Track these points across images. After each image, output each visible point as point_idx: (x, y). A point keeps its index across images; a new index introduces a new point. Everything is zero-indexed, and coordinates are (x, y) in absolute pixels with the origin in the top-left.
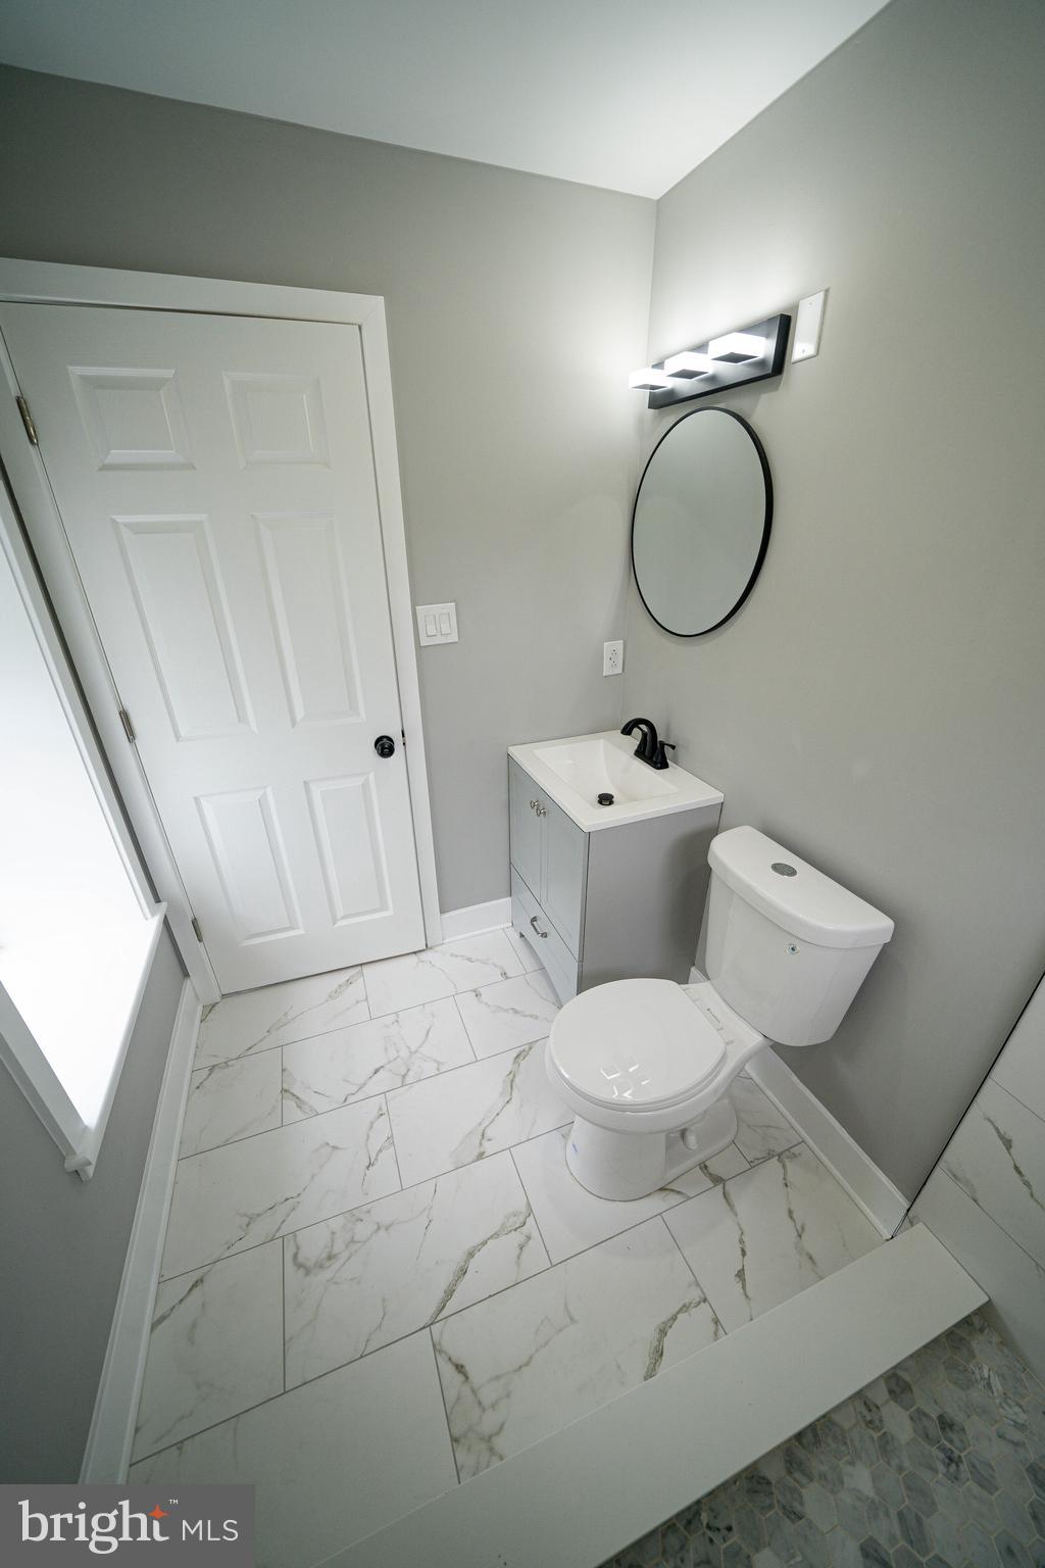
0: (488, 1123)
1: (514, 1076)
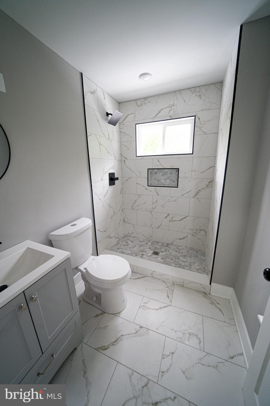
0: (132, 335)
1: (114, 342)
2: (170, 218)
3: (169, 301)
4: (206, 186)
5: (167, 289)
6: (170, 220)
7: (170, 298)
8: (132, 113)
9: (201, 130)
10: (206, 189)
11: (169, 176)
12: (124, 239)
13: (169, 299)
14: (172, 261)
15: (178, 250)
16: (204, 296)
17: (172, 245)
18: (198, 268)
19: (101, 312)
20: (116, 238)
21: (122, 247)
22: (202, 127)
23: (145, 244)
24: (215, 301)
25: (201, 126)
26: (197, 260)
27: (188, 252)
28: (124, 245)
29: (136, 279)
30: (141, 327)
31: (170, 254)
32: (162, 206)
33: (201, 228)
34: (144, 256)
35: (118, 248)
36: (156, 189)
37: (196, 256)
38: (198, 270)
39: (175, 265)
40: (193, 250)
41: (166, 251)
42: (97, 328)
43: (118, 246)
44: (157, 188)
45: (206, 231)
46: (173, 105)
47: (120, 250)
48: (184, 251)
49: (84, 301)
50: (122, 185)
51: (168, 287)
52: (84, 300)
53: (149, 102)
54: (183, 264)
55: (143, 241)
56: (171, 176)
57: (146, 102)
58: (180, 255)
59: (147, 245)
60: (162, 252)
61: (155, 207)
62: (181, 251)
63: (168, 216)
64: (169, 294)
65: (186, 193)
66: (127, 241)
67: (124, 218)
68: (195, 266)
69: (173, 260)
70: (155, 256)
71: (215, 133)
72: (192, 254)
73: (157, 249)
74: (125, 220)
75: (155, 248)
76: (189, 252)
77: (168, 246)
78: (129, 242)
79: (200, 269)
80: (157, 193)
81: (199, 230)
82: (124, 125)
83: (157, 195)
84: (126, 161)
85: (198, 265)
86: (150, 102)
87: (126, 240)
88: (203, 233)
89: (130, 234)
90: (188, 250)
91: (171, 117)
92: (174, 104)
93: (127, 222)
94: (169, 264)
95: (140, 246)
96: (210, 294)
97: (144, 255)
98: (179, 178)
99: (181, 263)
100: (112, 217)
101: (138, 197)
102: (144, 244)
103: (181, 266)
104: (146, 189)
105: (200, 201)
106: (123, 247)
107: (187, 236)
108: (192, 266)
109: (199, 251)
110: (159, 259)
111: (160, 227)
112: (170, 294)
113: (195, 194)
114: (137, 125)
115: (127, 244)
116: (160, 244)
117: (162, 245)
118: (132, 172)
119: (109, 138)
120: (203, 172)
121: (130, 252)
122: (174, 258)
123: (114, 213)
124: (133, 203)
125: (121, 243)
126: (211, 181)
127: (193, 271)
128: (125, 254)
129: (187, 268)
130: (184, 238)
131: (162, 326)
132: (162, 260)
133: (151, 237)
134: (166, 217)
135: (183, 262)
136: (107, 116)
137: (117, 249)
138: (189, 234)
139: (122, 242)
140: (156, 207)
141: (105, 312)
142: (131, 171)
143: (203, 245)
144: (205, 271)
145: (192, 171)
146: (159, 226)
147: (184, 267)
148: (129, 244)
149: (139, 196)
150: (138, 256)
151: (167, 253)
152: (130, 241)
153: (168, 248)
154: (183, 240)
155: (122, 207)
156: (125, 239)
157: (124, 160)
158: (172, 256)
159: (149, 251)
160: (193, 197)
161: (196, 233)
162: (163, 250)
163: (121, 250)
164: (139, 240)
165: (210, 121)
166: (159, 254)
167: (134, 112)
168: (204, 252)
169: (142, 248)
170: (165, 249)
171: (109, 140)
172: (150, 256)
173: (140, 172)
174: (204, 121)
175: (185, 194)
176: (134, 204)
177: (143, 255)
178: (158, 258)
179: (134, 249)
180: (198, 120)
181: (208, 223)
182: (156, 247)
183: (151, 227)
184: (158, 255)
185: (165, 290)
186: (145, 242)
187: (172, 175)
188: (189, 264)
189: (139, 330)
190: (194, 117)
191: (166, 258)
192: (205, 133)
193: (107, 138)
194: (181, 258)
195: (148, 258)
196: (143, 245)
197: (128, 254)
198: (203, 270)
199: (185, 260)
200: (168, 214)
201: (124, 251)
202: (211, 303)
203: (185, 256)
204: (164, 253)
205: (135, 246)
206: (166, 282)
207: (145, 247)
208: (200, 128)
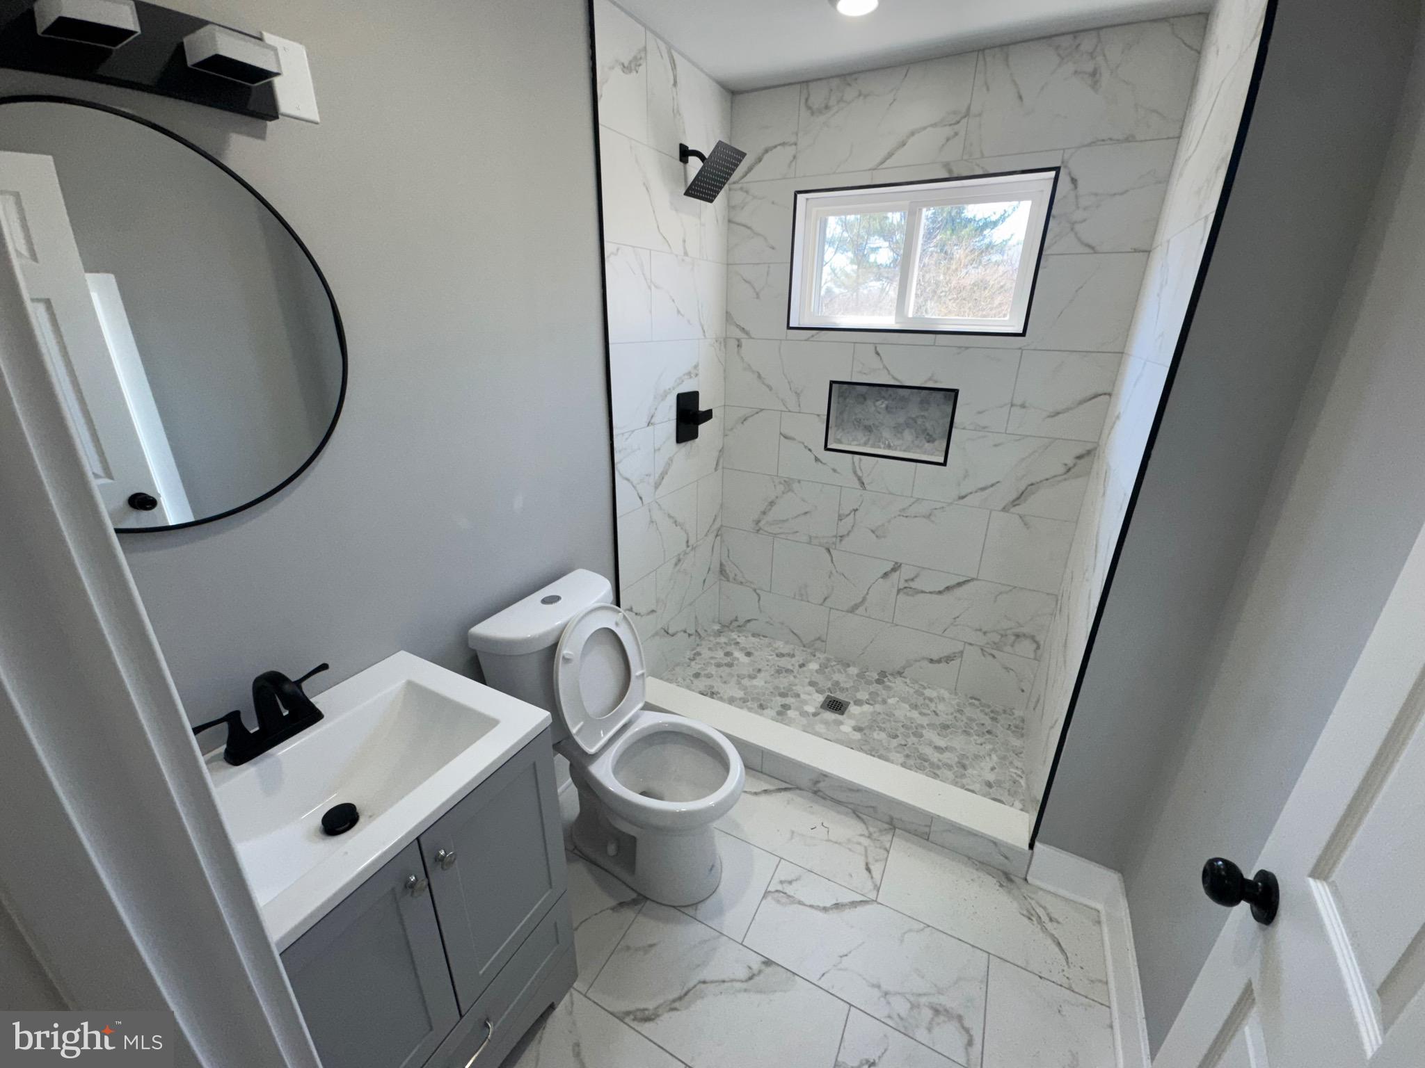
0: (737, 983)
1: (674, 1001)
2: (902, 581)
3: (870, 885)
4: (1063, 470)
5: (866, 842)
6: (901, 587)
7: (877, 873)
8: (783, 144)
9: (1076, 234)
10: (1060, 481)
11: (913, 416)
12: (718, 640)
13: (872, 878)
14: (895, 742)
15: (920, 701)
16: (1001, 886)
17: (899, 680)
18: (991, 777)
19: (634, 895)
20: (690, 635)
21: (712, 670)
22: (1085, 220)
23: (797, 665)
24: (1044, 908)
25: (1078, 215)
26: (989, 747)
27: (958, 715)
28: (718, 665)
29: (756, 794)
30: (768, 963)
31: (887, 715)
32: (873, 532)
33: (1024, 630)
34: (789, 712)
35: (697, 675)
36: (857, 464)
37: (989, 732)
38: (989, 785)
39: (902, 759)
40: (978, 707)
41: (876, 702)
42: (619, 947)
43: (695, 667)
44: (860, 460)
45: (1042, 643)
46: (967, 114)
47: (702, 683)
48: (941, 707)
49: (576, 851)
50: (726, 435)
51: (870, 836)
52: (576, 847)
53: (860, 95)
54: (935, 757)
55: (789, 655)
56: (923, 416)
57: (850, 93)
58: (924, 721)
59: (805, 669)
60: (858, 703)
61: (848, 534)
62: (932, 706)
63: (894, 570)
64: (870, 860)
65: (976, 492)
66: (728, 649)
67: (723, 561)
68: (982, 769)
69: (896, 736)
70: (830, 716)
71: (1136, 251)
72: (974, 724)
73: (842, 690)
74: (727, 569)
75: (832, 685)
76: (960, 711)
77: (883, 682)
78: (737, 654)
79: (999, 783)
80: (860, 479)
81: (1013, 638)
82: (747, 192)
83: (859, 487)
84: (743, 341)
85: (993, 769)
86: (866, 96)
87: (725, 643)
88: (1026, 647)
89: (741, 622)
90: (958, 705)
91: (950, 171)
92: (969, 108)
93: (731, 576)
94: (882, 752)
95: (779, 672)
96: (1026, 880)
97: (789, 708)
98: (954, 430)
99: (928, 751)
100: (679, 560)
101: (781, 488)
102: (791, 668)
103: (926, 764)
104: (817, 459)
105: (1028, 528)
106: (713, 673)
107: (962, 652)
108: (970, 771)
109: (1005, 712)
110: (847, 728)
111: (861, 610)
112: (877, 861)
113: (1014, 496)
114: (799, 196)
115: (728, 659)
116: (853, 671)
117: (861, 676)
118: (768, 390)
119: (686, 254)
120: (1058, 413)
121: (740, 694)
122: (902, 730)
123: (688, 546)
124: (762, 509)
125: (706, 653)
126: (1089, 452)
127: (970, 787)
128: (721, 699)
129: (950, 775)
130: (948, 659)
131: (840, 969)
132: (858, 736)
133: (819, 642)
134: (886, 575)
135: (936, 748)
136: (681, 160)
137: (692, 679)
138: (971, 644)
139: (710, 649)
140: (849, 532)
141: (647, 899)
142: (764, 383)
143: (1023, 691)
144: (1015, 792)
145: (1012, 405)
146: (856, 605)
147: (939, 767)
148: (736, 662)
149: (788, 484)
150: (767, 712)
151: (878, 708)
152: (742, 650)
153: (884, 692)
154: (943, 665)
155: (719, 520)
156: (723, 640)
157: (738, 340)
158: (893, 723)
159: (809, 694)
160: (1004, 509)
161: (997, 647)
162: (861, 695)
163: (709, 682)
164: (777, 649)
165: (1122, 194)
166: (846, 709)
167: (793, 139)
168: (1023, 721)
169: (783, 682)
170: (870, 694)
171: (683, 260)
172: (815, 715)
173: (798, 392)
174: (1096, 195)
175: (971, 493)
176: (764, 513)
177: (786, 707)
178: (841, 723)
179: (755, 682)
180: (1070, 186)
181: (1053, 615)
182: (837, 683)
183: (827, 603)
184: (842, 714)
185: (859, 844)
186: (797, 658)
187: (926, 414)
188: (956, 759)
189: (760, 972)
190: (1053, 174)
191: (871, 727)
192: (1093, 248)
193: (677, 256)
194: (929, 734)
195: (804, 721)
196: (788, 671)
197: (731, 701)
198: (1009, 791)
199: (942, 743)
200: (896, 563)
201: (717, 685)
202: (1025, 912)
203: (945, 727)
204: (866, 708)
205: (759, 670)
206: (864, 817)
207: (795, 677)
208: (1073, 224)
